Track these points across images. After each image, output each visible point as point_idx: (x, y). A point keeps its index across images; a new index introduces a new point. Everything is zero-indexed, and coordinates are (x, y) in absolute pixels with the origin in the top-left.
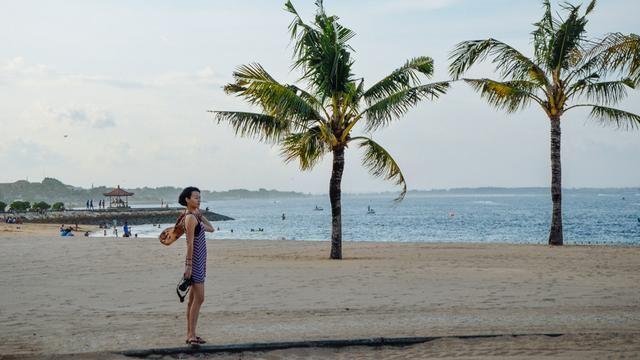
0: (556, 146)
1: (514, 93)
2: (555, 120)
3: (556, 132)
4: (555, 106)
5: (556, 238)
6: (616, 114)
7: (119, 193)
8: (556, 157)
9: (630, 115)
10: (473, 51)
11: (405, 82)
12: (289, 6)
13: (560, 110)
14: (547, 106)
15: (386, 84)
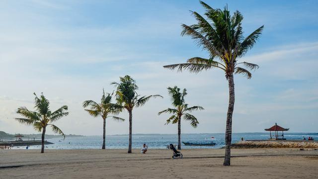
0: (104, 126)
1: (96, 113)
2: (104, 119)
3: (105, 123)
4: (104, 117)
5: (104, 147)
6: (118, 118)
7: (19, 136)
8: (104, 128)
9: (121, 119)
10: (88, 102)
11: (61, 111)
12: (35, 94)
13: (106, 117)
14: (103, 116)
15: (57, 112)
